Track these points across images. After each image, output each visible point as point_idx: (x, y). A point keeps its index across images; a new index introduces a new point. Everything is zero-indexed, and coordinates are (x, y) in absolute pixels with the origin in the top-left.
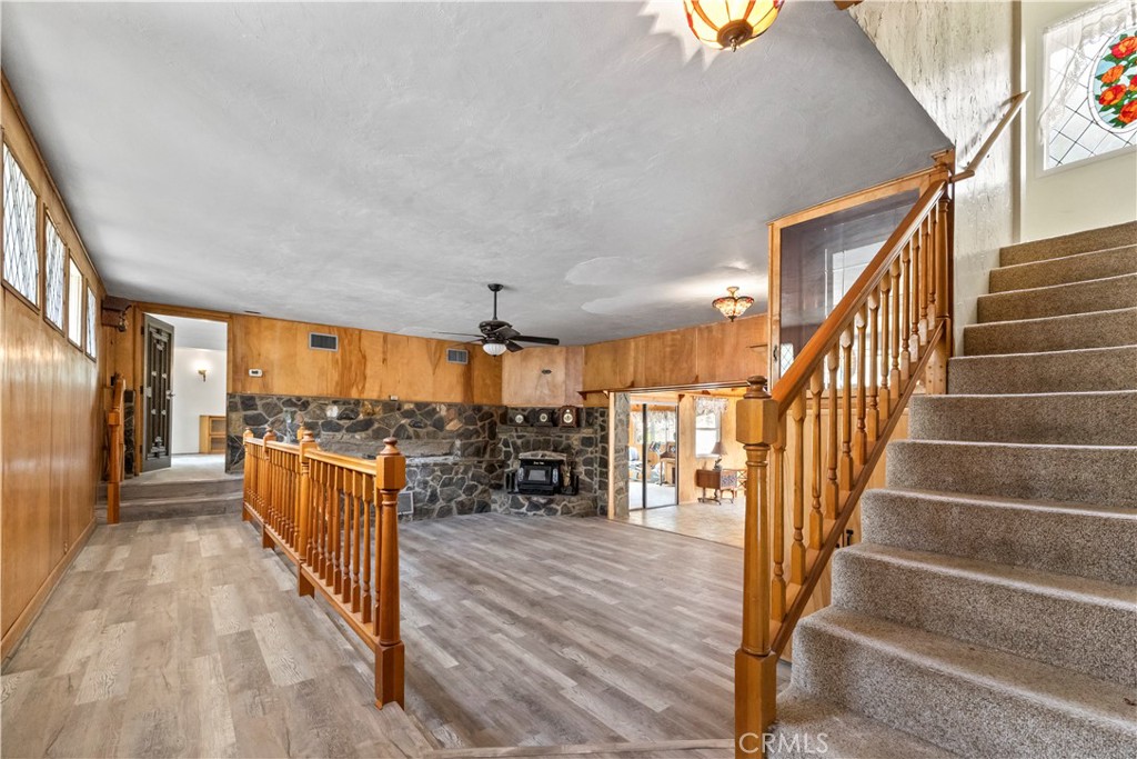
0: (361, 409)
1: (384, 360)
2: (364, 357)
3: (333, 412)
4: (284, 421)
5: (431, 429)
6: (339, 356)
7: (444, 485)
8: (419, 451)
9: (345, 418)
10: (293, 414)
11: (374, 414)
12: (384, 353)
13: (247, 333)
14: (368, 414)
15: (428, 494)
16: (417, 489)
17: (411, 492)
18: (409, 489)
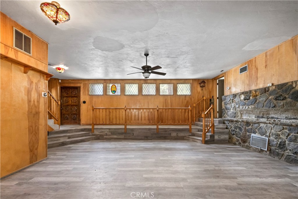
0: (252, 94)
1: (266, 66)
2: (257, 69)
3: (242, 97)
4: (231, 103)
5: (289, 100)
6: (248, 73)
7: (291, 141)
8: (284, 116)
9: (246, 99)
10: (233, 100)
11: (257, 96)
12: (266, 62)
13: (227, 77)
14: (254, 96)
15: (279, 143)
16: (271, 138)
17: (267, 138)
18: (267, 136)
